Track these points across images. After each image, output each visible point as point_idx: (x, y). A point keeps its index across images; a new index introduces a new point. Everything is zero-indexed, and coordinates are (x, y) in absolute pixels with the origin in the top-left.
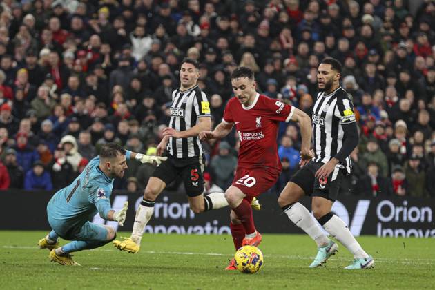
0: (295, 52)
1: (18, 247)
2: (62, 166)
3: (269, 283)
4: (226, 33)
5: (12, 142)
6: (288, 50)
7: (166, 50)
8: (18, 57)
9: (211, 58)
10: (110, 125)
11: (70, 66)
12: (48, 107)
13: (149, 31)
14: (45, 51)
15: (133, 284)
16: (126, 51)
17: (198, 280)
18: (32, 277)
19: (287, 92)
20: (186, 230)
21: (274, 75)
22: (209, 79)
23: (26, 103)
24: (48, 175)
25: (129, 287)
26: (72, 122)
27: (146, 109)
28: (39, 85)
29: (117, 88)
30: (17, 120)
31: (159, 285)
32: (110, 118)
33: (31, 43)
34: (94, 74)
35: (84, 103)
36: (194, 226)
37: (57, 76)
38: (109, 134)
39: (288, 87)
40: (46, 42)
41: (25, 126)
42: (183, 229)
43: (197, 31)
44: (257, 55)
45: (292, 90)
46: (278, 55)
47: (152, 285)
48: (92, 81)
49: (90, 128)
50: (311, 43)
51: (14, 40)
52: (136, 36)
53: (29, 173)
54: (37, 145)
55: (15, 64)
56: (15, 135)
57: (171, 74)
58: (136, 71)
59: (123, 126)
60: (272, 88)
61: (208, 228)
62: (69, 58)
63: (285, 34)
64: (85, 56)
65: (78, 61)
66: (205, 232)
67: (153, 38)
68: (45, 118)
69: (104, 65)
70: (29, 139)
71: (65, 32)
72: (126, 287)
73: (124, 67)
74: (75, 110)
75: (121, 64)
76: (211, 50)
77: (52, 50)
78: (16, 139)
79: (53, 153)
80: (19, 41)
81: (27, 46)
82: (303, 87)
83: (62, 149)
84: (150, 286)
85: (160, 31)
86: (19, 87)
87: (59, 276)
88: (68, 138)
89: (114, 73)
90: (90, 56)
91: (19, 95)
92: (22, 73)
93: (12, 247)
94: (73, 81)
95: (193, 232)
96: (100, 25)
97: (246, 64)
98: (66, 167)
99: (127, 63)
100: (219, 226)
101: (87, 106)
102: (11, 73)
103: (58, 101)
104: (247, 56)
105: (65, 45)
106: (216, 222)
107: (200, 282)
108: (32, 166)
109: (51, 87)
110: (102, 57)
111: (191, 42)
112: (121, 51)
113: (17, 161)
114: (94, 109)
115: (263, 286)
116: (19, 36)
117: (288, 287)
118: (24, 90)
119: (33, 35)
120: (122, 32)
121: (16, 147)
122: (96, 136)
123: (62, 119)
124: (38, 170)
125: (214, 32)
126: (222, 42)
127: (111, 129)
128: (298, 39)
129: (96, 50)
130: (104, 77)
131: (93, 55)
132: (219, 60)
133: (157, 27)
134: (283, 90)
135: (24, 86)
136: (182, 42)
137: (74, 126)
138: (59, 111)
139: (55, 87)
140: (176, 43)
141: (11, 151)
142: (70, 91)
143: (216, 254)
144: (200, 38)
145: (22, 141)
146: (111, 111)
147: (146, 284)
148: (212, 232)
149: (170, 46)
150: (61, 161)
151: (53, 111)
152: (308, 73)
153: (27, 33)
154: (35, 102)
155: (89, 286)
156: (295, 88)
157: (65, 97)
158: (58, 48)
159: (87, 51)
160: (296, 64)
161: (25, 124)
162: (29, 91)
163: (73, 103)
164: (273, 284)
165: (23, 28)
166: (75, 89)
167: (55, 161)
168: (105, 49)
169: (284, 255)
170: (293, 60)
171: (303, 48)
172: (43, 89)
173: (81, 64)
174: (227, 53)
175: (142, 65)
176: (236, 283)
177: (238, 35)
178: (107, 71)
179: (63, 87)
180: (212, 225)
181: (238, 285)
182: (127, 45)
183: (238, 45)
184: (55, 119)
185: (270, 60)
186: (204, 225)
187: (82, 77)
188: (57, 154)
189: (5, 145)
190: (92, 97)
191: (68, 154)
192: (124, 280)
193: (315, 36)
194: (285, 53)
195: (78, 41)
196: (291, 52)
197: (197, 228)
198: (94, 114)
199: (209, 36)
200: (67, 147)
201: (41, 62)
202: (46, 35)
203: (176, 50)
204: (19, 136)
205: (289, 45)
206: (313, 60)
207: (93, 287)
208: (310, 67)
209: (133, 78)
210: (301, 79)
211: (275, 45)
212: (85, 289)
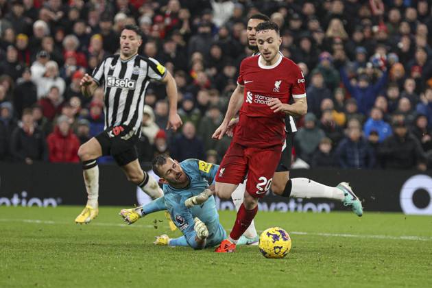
0: (386, 18)
5: (85, 112)
6: (378, 16)
8: (92, 22)
9: (296, 24)
10: (189, 95)
11: (147, 32)
14: (120, 16)
16: (206, 17)
18: (105, 256)
19: (377, 61)
20: (269, 206)
21: (363, 42)
22: (294, 47)
25: (208, 267)
27: (226, 78)
29: (197, 56)
31: (239, 265)
32: (189, 87)
33: (106, 7)
34: (171, 40)
36: (277, 202)
38: (188, 105)
39: (378, 56)
40: (121, 6)
41: (99, 96)
42: (265, 206)
44: (345, 21)
45: (382, 59)
46: (367, 22)
47: (233, 265)
48: (170, 47)
50: (402, 9)
51: (88, 5)
55: (88, 30)
58: (216, 38)
60: (361, 57)
61: (292, 205)
62: (146, 24)
64: (163, 21)
65: (156, 27)
66: (289, 209)
67: (234, 3)
69: (183, 31)
72: (205, 267)
75: (202, 30)
76: (296, 16)
77: (129, 15)
78: (89, 109)
80: (93, 5)
81: (101, 11)
82: (393, 57)
84: (231, 266)
86: (93, 54)
87: (135, 255)
89: (194, 39)
90: (168, 21)
91: (94, 63)
92: (96, 40)
94: (150, 47)
95: (276, 209)
97: (334, 31)
99: (207, 29)
100: (304, 203)
102: (85, 39)
104: (335, 22)
105: (142, 10)
110: (181, 23)
111: (275, 7)
112: (201, 15)
117: (377, 268)
118: (97, 57)
121: (89, 118)
126: (309, 8)
128: (389, 6)
129: (174, 15)
130: (183, 44)
131: (172, 21)
132: (304, 27)
134: (372, 59)
135: (98, 53)
136: (266, 7)
137: (150, 99)
140: (260, 8)
141: (83, 121)
143: (301, 233)
144: (285, 4)
145: (96, 111)
146: (190, 80)
147: (226, 264)
148: (296, 209)
149: (253, 12)
152: (399, 41)
155: (166, 266)
156: (385, 57)
158: (134, 13)
159: (164, 15)
160: (386, 32)
161: (99, 93)
164: (361, 266)
168: (184, 14)
169: (373, 234)
170: (383, 27)
171: (394, 14)
173: (159, 30)
174: (313, 19)
175: (223, 32)
176: (322, 264)
178: (186, 37)
180: (297, 202)
182: (207, 10)
183: (325, 11)
185: (359, 27)
186: (287, 202)
187: (160, 43)
189: (77, 116)
190: (170, 65)
191: (144, 125)
192: (203, 260)
193: (407, 2)
194: (375, 20)
195: (156, 5)
196: (381, 18)
197: (280, 205)
201: (116, 28)
204: (93, 105)
205: (379, 12)
206: (404, 27)
207: (171, 266)
208: (401, 35)
209: (212, 45)
210: (392, 47)
211: (364, 11)
212: (162, 268)
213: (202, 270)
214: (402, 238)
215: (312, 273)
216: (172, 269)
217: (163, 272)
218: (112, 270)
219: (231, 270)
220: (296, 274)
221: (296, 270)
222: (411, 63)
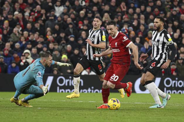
0: (127, 12)
1: (5, 99)
2: (24, 63)
3: (116, 114)
4: (97, 4)
5: (2, 53)
6: (124, 11)
7: (70, 12)
8: (4, 15)
9: (90, 15)
10: (45, 45)
11: (27, 19)
12: (18, 37)
13: (63, 4)
14: (16, 13)
15: (56, 115)
16: (52, 13)
17: (85, 113)
18: (11, 112)
19: (124, 30)
21: (118, 22)
22: (89, 25)
23: (8, 36)
24: (18, 67)
26: (28, 44)
27: (61, 38)
28: (14, 27)
29: (48, 29)
30: (4, 43)
31: (68, 115)
32: (45, 42)
33: (10, 9)
34: (38, 23)
35: (34, 35)
36: (83, 89)
37: (22, 23)
38: (45, 49)
39: (124, 28)
40: (17, 9)
41: (8, 46)
43: (84, 3)
44: (110, 14)
45: (126, 29)
47: (65, 115)
48: (37, 26)
49: (36, 47)
50: (134, 9)
51: (2, 8)
52: (57, 6)
53: (10, 66)
54: (13, 54)
55: (3, 18)
56: (3, 50)
57: (72, 23)
58: (57, 21)
59: (51, 46)
61: (89, 90)
62: (27, 16)
63: (123, 4)
64: (34, 15)
65: (31, 17)
66: (88, 92)
67: (64, 7)
68: (16, 42)
69: (43, 19)
70: (10, 51)
71: (25, 4)
72: (53, 116)
73: (51, 20)
74: (30, 38)
75: (50, 18)
76: (90, 12)
77: (20, 12)
78: (4, 51)
79: (20, 58)
80: (5, 8)
81: (8, 10)
82: (131, 28)
83: (24, 56)
84: (64, 116)
85: (67, 4)
86: (5, 28)
87: (24, 112)
88: (27, 51)
89: (47, 22)
90: (36, 15)
91: (5, 32)
92: (6, 22)
93: (2, 99)
94: (29, 25)
95: (82, 92)
96: (41, 1)
97: (105, 18)
98: (26, 64)
99: (53, 18)
100: (94, 89)
101: (35, 37)
102: (1, 22)
103: (22, 35)
104: (106, 14)
105: (25, 10)
106: (93, 88)
107: (85, 114)
108: (11, 63)
109: (19, 28)
110: (42, 15)
111: (81, 8)
112: (50, 12)
113: (4, 61)
114: (38, 38)
115: (114, 116)
116: (5, 6)
117: (125, 116)
118: (7, 30)
119: (11, 6)
120: (50, 4)
122: (39, 50)
123: (24, 43)
124: (14, 65)
125: (91, 4)
126: (95, 8)
127: (45, 47)
128: (128, 7)
129: (39, 12)
130: (43, 24)
131: (38, 14)
132: (93, 16)
133: (66, 2)
134: (122, 29)
135: (7, 28)
136: (77, 8)
137: (29, 46)
138: (22, 39)
139: (21, 28)
140: (74, 9)
142: (27, 30)
143: (93, 102)
144: (85, 7)
145: (6, 52)
146: (46, 39)
147: (62, 115)
148: (91, 92)
149: (72, 10)
150: (24, 61)
151: (20, 39)
152: (133, 22)
153: (8, 5)
154: (12, 35)
155: (37, 116)
156: (127, 28)
157: (25, 33)
158: (22, 11)
159: (35, 12)
160: (128, 18)
161: (8, 45)
162: (9, 30)
163: (29, 35)
164: (118, 115)
165: (6, 2)
166: (30, 29)
167: (21, 61)
168: (43, 11)
170: (126, 16)
171: (131, 11)
172: (15, 29)
174: (97, 13)
175: (59, 19)
176: (102, 114)
177: (102, 5)
178: (44, 21)
179: (24, 28)
180: (91, 89)
181: (103, 115)
182: (53, 10)
183: (102, 10)
184: (21, 42)
185: (116, 16)
186: (87, 89)
187: (33, 23)
188: (22, 58)
190: (37, 33)
191: (27, 58)
192: (52, 113)
193: (136, 5)
194: (123, 13)
195: (31, 8)
196: (125, 12)
197: (84, 90)
198: (38, 40)
199: (89, 6)
200: (26, 55)
201: (14, 17)
202: (17, 6)
203: (74, 12)
204: (5, 50)
205: (125, 10)
206: (135, 16)
207: (38, 116)
208: (134, 19)
209: (55, 24)
210: (130, 24)
211: (118, 10)
212: (35, 117)
213: (51, 118)
214: (135, 103)
215: (98, 118)
216: (39, 117)
217: (36, 119)
218: (14, 118)
219: (64, 117)
220: (91, 119)
221: (91, 117)
222: (138, 31)
